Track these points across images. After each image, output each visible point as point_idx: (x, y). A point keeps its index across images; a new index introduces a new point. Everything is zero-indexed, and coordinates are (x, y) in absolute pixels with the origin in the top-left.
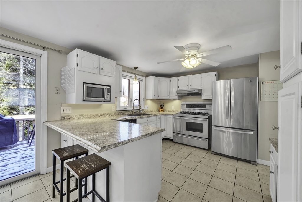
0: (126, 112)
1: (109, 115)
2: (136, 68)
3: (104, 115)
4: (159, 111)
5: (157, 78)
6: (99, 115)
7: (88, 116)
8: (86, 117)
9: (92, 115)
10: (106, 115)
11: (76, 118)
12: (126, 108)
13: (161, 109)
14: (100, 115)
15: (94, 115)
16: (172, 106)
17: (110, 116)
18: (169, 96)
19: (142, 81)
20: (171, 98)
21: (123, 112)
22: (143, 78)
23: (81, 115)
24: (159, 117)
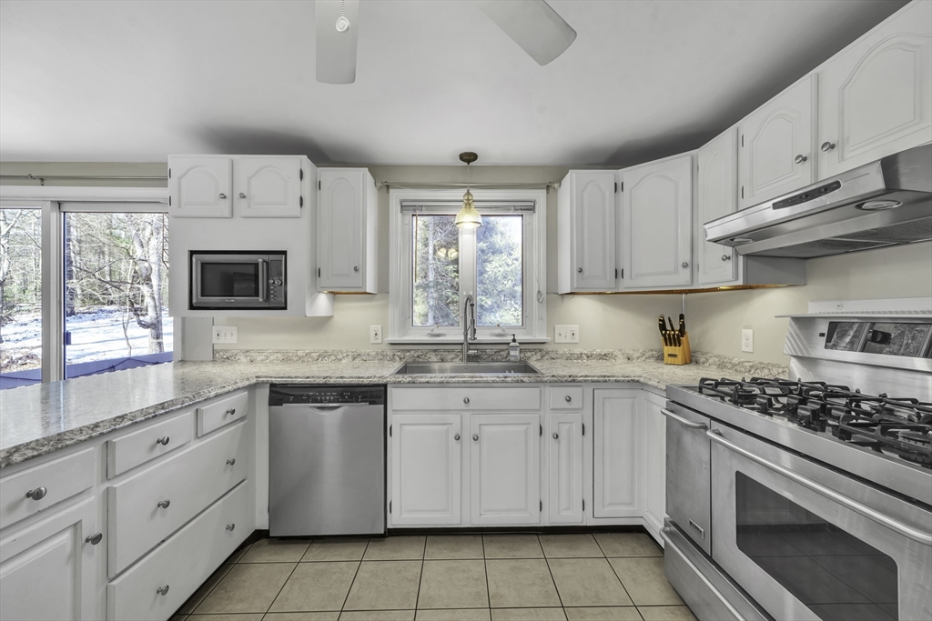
0: (435, 351)
1: (354, 359)
2: (469, 157)
3: (333, 357)
6: (315, 355)
7: (279, 355)
8: (272, 358)
9: (290, 354)
10: (340, 356)
11: (243, 359)
12: (438, 335)
14: (319, 356)
15: (300, 353)
16: (745, 332)
17: (357, 361)
18: (685, 266)
19: (532, 209)
20: (703, 281)
21: (417, 350)
22: (540, 196)
23: (259, 352)
24: (574, 392)
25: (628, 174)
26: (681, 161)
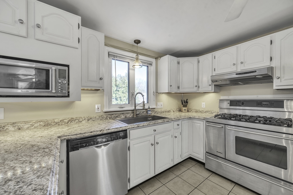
0: (123, 114)
1: (88, 120)
2: (138, 42)
3: (77, 121)
4: (180, 110)
5: (175, 59)
6: (66, 121)
7: (41, 123)
8: (36, 125)
9: (50, 122)
10: (81, 120)
11: (11, 128)
12: (122, 108)
13: (184, 108)
14: (69, 121)
15: (56, 121)
16: (203, 103)
17: (90, 121)
18: (196, 86)
19: (151, 65)
20: (201, 90)
21: (116, 114)
22: (153, 61)
23: (26, 123)
24: (179, 122)
25: (181, 60)
26: (194, 59)
